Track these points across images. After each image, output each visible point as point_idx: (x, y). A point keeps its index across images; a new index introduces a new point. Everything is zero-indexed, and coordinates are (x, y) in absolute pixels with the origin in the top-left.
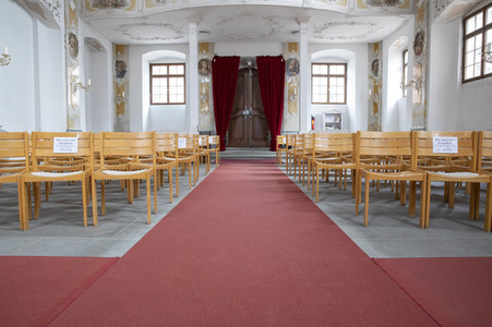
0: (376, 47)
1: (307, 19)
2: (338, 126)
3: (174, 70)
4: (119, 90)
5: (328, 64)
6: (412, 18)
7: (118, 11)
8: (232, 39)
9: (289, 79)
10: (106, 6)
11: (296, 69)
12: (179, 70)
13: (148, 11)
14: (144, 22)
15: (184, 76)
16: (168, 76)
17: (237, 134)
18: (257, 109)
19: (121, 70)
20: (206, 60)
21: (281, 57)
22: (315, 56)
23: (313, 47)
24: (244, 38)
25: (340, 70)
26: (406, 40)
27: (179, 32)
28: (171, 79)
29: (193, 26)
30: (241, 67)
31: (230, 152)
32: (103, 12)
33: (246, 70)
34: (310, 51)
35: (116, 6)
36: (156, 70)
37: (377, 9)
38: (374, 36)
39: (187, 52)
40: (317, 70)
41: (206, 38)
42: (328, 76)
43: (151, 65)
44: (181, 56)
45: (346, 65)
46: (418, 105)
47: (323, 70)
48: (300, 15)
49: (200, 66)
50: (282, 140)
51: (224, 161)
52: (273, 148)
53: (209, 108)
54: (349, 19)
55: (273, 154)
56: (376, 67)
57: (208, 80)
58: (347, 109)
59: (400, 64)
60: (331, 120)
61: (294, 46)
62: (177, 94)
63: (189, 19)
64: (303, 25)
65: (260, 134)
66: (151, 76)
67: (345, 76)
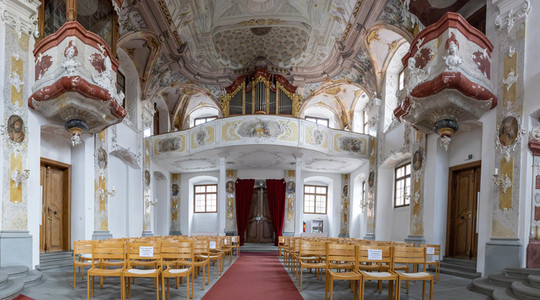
0: (346, 177)
1: (301, 155)
2: (321, 229)
3: (209, 189)
4: (174, 204)
5: (316, 186)
6: (368, 162)
7: (174, 153)
8: (249, 167)
9: (288, 196)
10: (167, 150)
11: (293, 189)
12: (214, 189)
13: (193, 151)
14: (190, 158)
15: (216, 193)
16: (206, 193)
17: (252, 234)
18: (266, 216)
19: (175, 190)
20: (231, 182)
21: (283, 180)
22: (307, 180)
23: (305, 174)
24: (258, 167)
25: (323, 190)
26: (364, 175)
27: (214, 164)
28: (208, 195)
29: (222, 160)
30: (255, 187)
31: (247, 247)
32: (164, 154)
33: (259, 188)
34: (303, 177)
35: (173, 149)
36: (198, 189)
37: (346, 152)
38: (345, 170)
39: (218, 177)
40: (307, 189)
41: (231, 167)
42: (315, 194)
43: (195, 186)
44: (215, 179)
45: (327, 187)
46: (370, 218)
47: (312, 190)
48: (296, 152)
49: (227, 187)
50: (282, 240)
51: (243, 253)
52: (276, 244)
53: (233, 215)
54: (329, 158)
55: (276, 248)
56: (346, 190)
57: (232, 196)
58: (327, 218)
59: (361, 191)
60: (316, 225)
61: (292, 173)
62: (212, 205)
63: (220, 155)
64: (298, 160)
65: (267, 234)
66: (195, 194)
67: (326, 195)
